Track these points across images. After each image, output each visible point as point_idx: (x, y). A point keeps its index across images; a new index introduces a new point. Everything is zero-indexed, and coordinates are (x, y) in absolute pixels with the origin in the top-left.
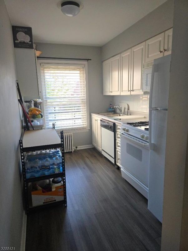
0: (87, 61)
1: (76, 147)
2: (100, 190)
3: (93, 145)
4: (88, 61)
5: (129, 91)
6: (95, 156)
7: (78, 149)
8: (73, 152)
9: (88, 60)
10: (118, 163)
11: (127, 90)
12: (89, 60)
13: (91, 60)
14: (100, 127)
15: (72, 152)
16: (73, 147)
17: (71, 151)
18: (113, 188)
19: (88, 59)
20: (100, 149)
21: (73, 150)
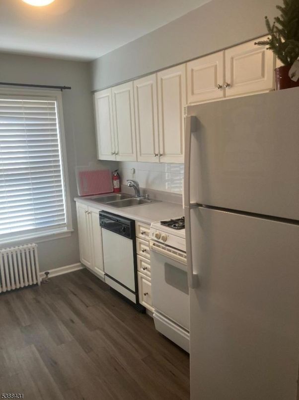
0: (60, 89)
1: (47, 274)
2: (116, 369)
3: (82, 265)
4: (62, 90)
5: (156, 155)
6: (90, 289)
7: (50, 276)
8: (39, 283)
9: (62, 88)
10: (143, 300)
11: (153, 152)
12: (65, 88)
13: (70, 88)
14: (99, 227)
15: (37, 284)
16: (39, 274)
17: (35, 283)
18: (142, 360)
19: (63, 85)
20: (100, 273)
21: (40, 279)
